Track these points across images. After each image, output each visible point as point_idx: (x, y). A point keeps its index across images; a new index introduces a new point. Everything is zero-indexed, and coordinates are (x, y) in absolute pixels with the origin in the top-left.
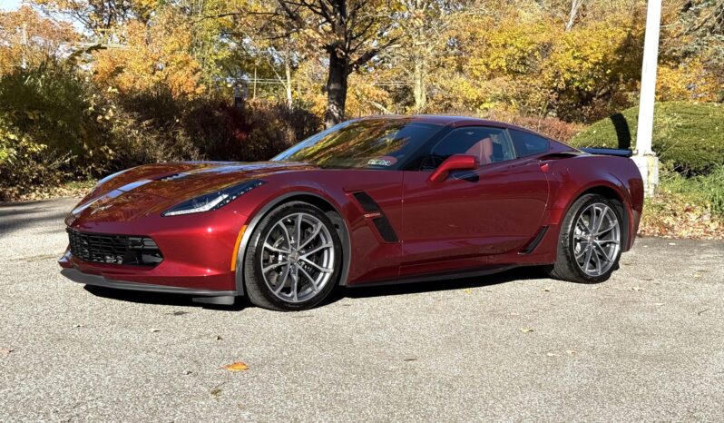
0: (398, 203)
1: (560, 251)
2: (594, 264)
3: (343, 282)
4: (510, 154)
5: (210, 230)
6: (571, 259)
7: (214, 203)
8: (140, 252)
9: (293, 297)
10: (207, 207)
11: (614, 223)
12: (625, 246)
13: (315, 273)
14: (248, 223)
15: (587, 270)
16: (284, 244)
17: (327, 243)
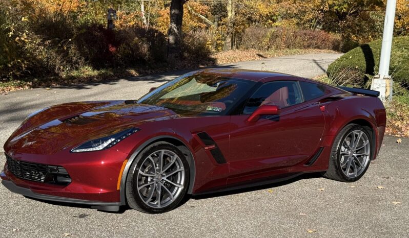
0: (227, 137)
1: (331, 162)
2: (352, 170)
3: (190, 192)
4: (300, 99)
5: (103, 163)
6: (338, 168)
7: (105, 144)
8: (56, 176)
9: (157, 204)
10: (101, 148)
11: (366, 143)
12: (373, 156)
13: (172, 188)
14: (128, 158)
15: (348, 174)
16: (152, 169)
17: (181, 168)
